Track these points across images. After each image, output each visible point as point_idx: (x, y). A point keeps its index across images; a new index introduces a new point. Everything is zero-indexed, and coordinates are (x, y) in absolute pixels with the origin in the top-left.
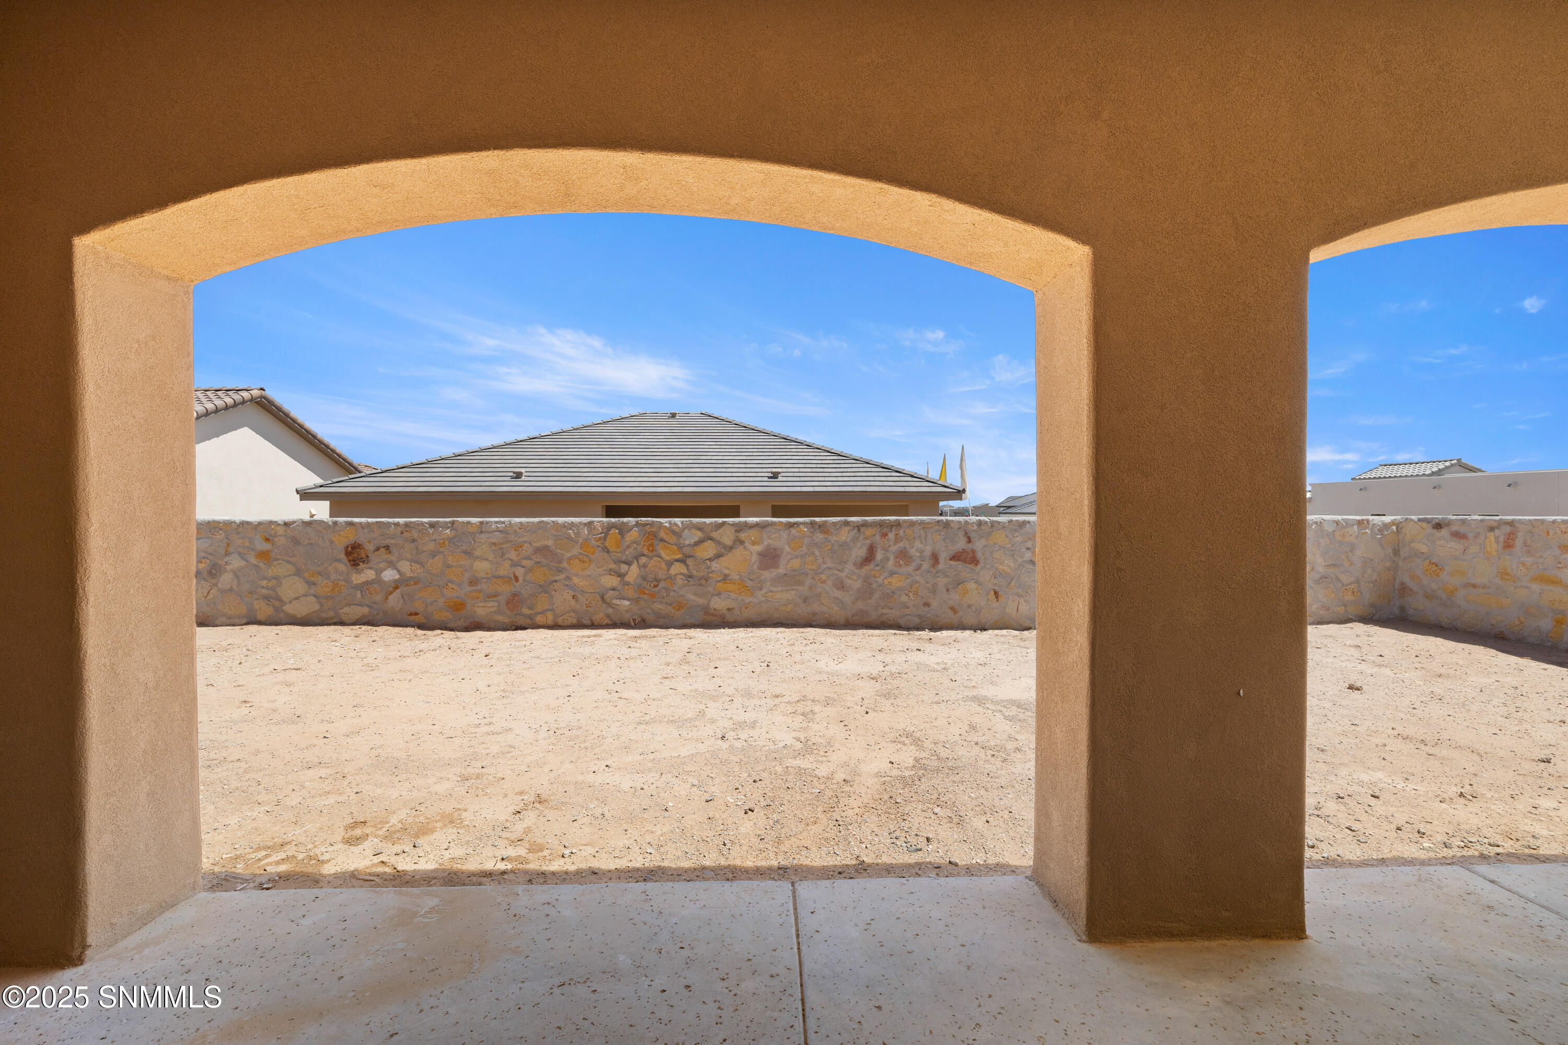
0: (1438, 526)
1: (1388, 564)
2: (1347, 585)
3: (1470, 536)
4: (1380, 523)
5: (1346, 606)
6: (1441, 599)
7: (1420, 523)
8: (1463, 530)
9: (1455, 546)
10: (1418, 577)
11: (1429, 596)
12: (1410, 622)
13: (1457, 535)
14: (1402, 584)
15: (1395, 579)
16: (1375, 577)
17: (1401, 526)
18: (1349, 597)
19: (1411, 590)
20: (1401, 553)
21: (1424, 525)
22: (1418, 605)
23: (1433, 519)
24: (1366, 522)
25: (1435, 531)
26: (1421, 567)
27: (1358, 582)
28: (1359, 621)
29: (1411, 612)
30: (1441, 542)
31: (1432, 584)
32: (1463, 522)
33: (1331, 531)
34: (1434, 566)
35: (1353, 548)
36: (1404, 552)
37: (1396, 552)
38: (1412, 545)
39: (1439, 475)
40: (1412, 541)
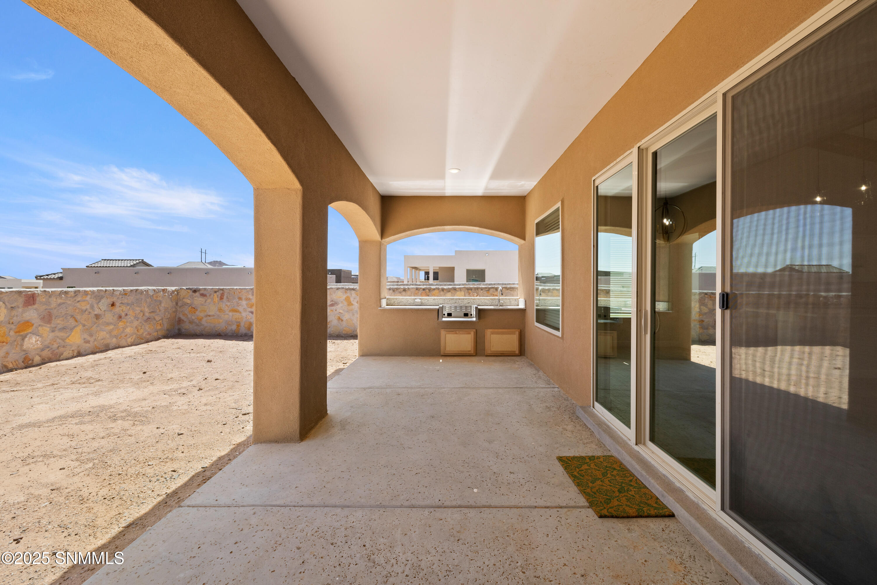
0: (195, 291)
1: (174, 310)
2: (158, 321)
3: (208, 295)
4: (171, 291)
5: (157, 332)
6: (196, 323)
7: (187, 290)
8: (205, 293)
9: (202, 300)
10: (186, 314)
11: (191, 322)
12: (183, 335)
13: (203, 295)
14: (179, 318)
15: (176, 316)
16: (169, 316)
17: (178, 291)
18: (159, 327)
19: (183, 321)
20: (179, 304)
21: (189, 291)
22: (187, 327)
23: (192, 288)
24: (165, 290)
25: (193, 294)
26: (188, 310)
27: (162, 319)
28: (164, 338)
29: (183, 330)
30: (196, 298)
31: (193, 317)
32: (205, 289)
33: (152, 294)
34: (193, 309)
35: (160, 302)
36: (180, 304)
37: (177, 304)
38: (184, 300)
39: (134, 267)
40: (184, 298)
